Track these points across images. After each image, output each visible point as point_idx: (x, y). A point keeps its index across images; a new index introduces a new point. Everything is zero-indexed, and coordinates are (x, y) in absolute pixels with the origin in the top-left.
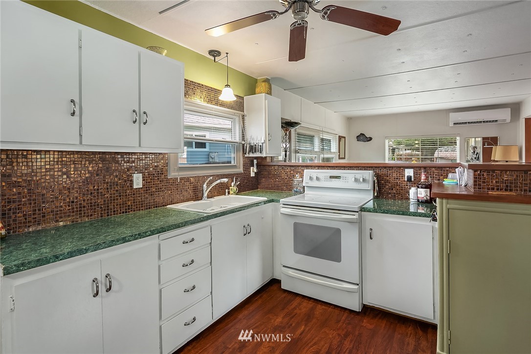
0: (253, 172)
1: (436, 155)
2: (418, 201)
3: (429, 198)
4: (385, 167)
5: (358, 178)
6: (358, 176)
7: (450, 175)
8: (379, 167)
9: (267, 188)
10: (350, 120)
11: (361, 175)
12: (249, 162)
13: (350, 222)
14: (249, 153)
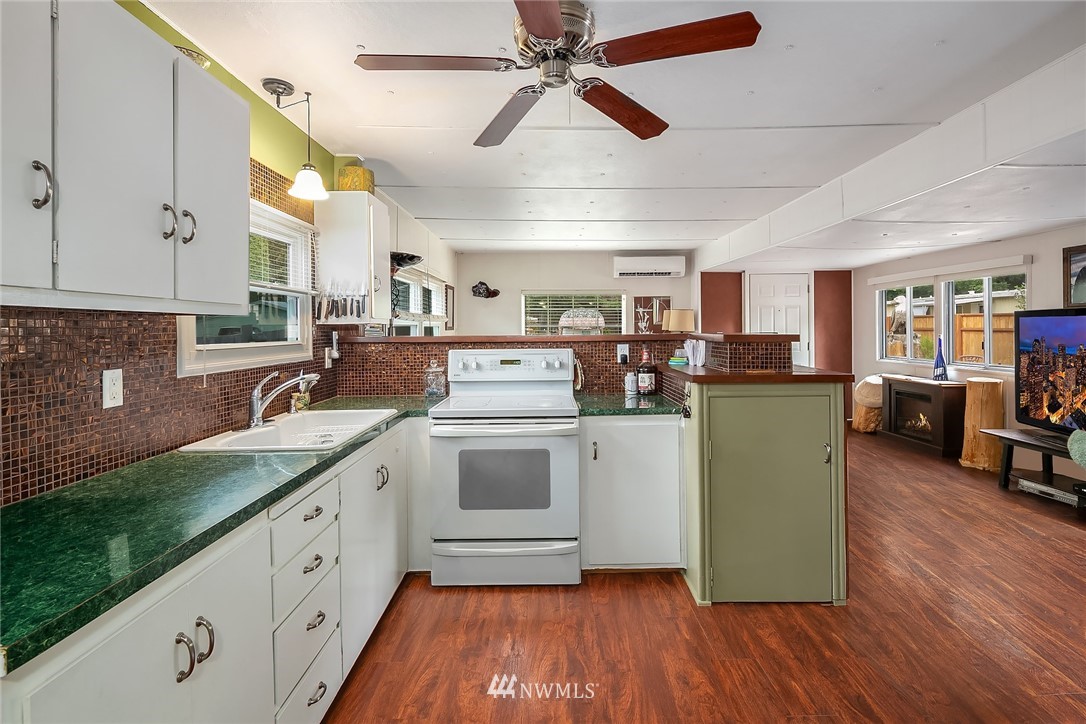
0: (329, 358)
1: (564, 321)
2: (639, 392)
3: (653, 387)
4: (589, 342)
5: (551, 361)
6: (550, 359)
7: (678, 352)
8: (579, 342)
9: (359, 392)
10: (460, 256)
11: (555, 357)
12: (324, 336)
13: (565, 435)
14: (326, 317)
